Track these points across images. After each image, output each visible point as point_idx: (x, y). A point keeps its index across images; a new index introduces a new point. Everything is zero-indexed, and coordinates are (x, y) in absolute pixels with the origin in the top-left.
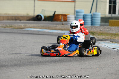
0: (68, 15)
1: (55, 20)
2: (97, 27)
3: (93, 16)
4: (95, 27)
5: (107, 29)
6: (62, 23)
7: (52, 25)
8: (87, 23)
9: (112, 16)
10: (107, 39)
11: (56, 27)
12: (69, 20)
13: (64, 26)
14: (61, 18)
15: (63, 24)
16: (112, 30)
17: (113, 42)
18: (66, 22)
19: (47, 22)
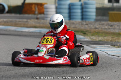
0: (45, 4)
1: (26, 13)
2: (91, 23)
3: (84, 6)
4: (87, 23)
5: (106, 25)
6: (35, 16)
7: (21, 20)
8: (74, 17)
9: (113, 5)
10: (105, 41)
11: (27, 23)
12: (47, 11)
13: (39, 21)
14: (35, 9)
15: (37, 19)
16: (113, 27)
17: (114, 46)
18: (42, 15)
19: (13, 15)
